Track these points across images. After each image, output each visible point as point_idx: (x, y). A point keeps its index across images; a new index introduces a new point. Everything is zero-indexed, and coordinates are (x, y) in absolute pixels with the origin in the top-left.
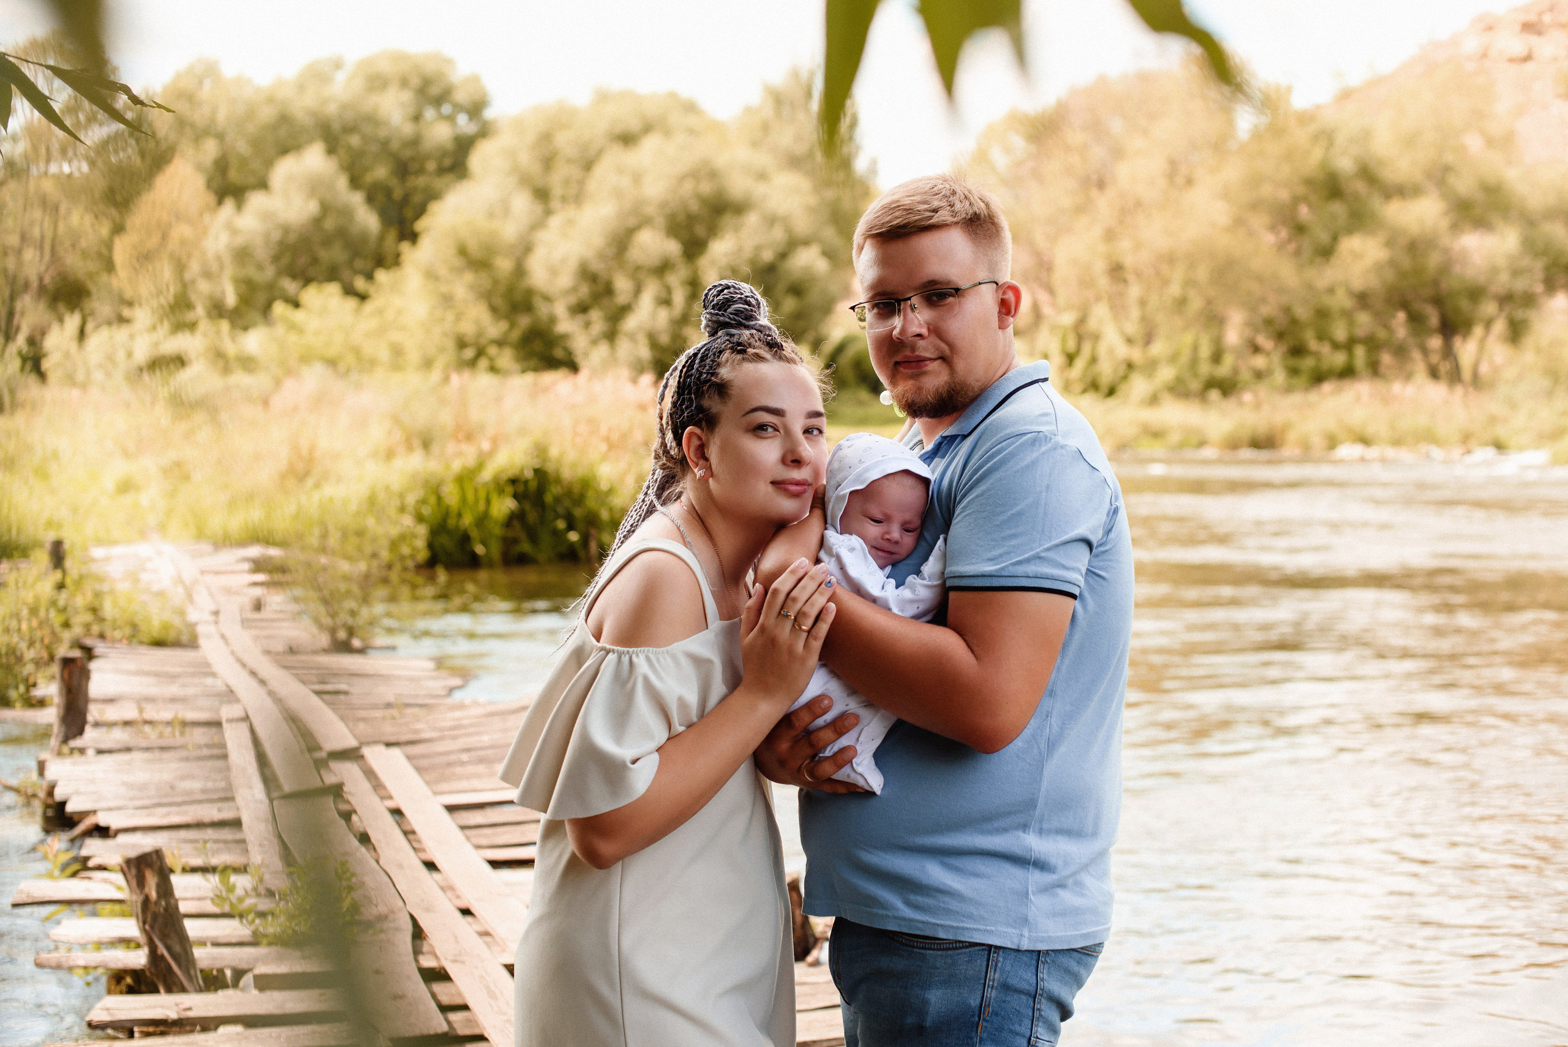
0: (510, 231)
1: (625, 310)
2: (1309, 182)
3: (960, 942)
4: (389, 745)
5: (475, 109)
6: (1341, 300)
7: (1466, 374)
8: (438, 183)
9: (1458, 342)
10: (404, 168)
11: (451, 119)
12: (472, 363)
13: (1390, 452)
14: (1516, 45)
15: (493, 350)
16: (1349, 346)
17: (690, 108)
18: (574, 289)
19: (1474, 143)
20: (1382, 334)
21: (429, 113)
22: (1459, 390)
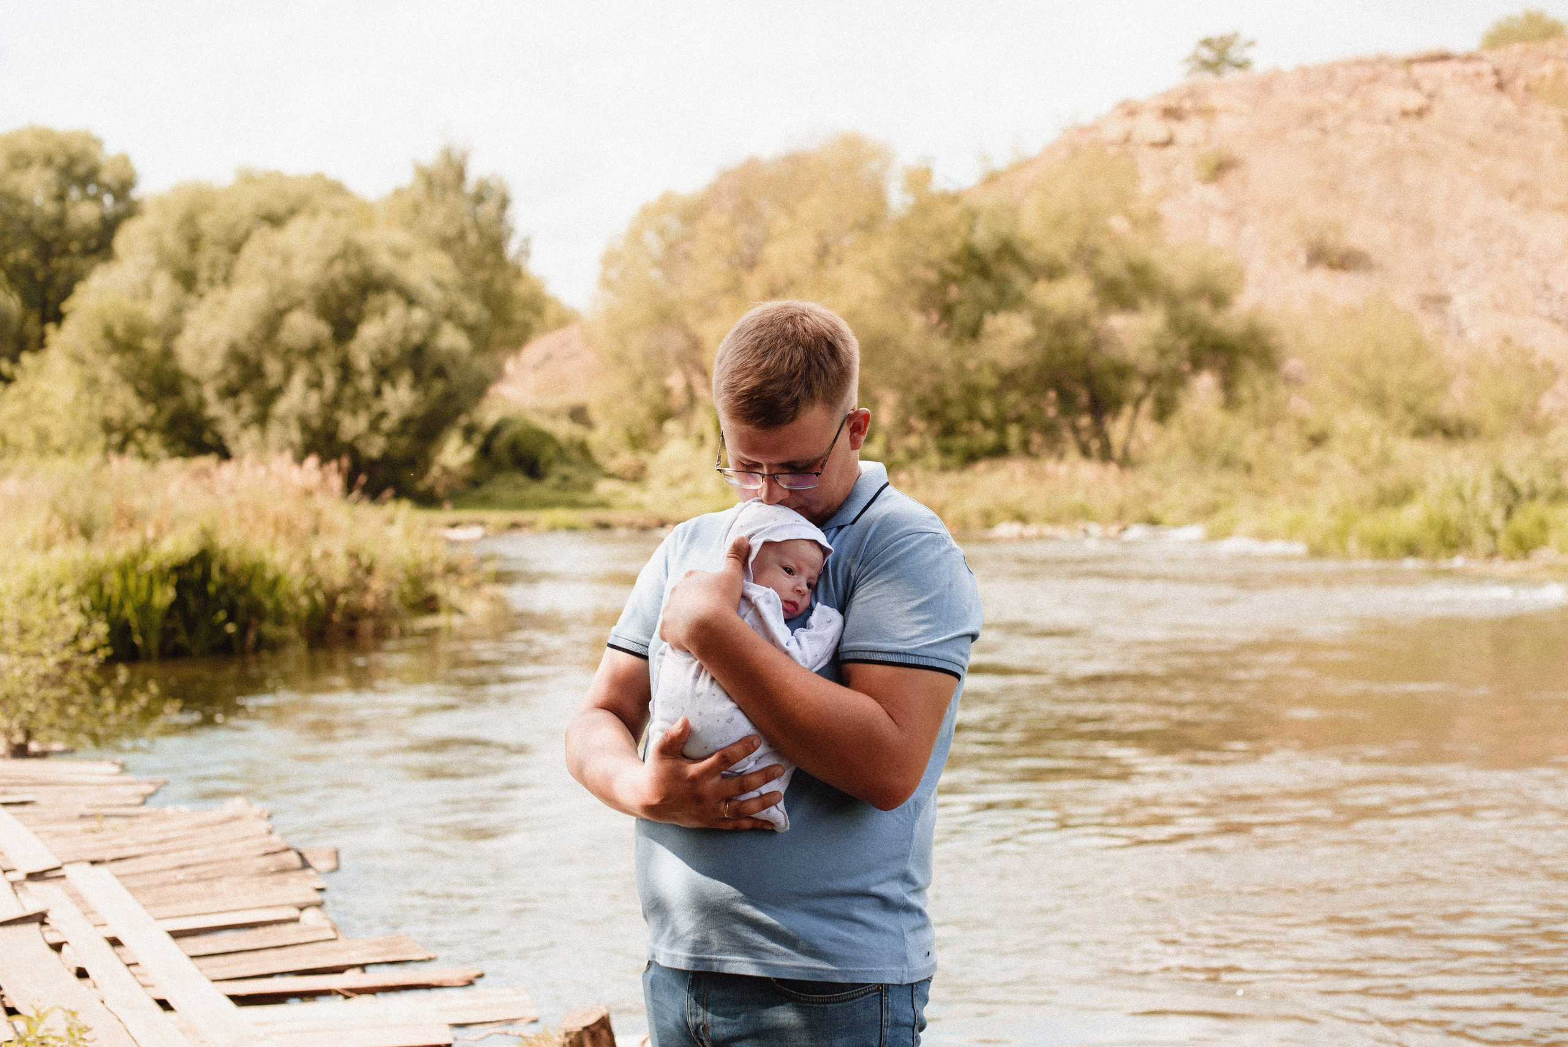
0: (154, 311)
1: (276, 393)
4: (93, 863)
5: (123, 189)
6: (989, 380)
7: (1117, 452)
8: (81, 264)
9: (1108, 421)
10: (46, 249)
11: (96, 198)
12: (121, 449)
13: (1048, 530)
14: (1159, 130)
15: (140, 435)
16: (1000, 423)
17: (337, 189)
18: (224, 372)
19: (1118, 223)
20: (1031, 412)
21: (74, 193)
22: (1113, 468)
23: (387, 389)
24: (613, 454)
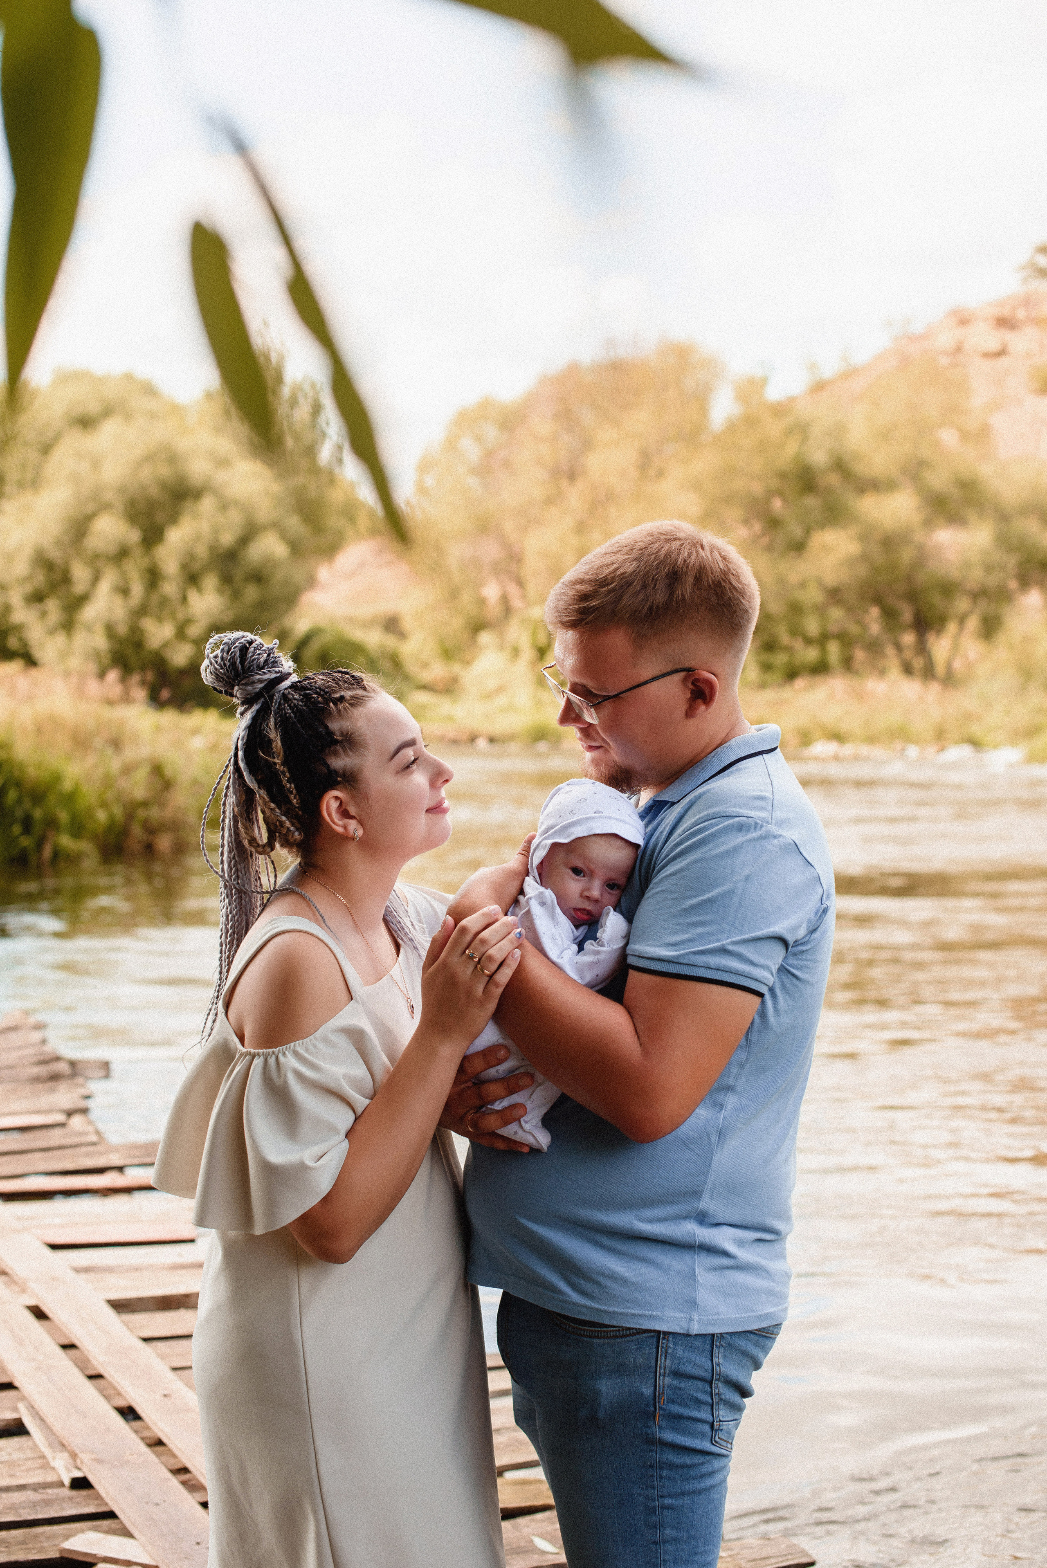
1: (82, 599)
2: (783, 475)
3: (630, 1329)
6: (813, 596)
7: (940, 669)
9: (931, 639)
13: (865, 750)
14: (991, 340)
16: (822, 640)
17: (149, 390)
18: (29, 578)
19: (948, 437)
20: (854, 629)
22: (935, 688)
23: (193, 596)
24: (425, 665)
